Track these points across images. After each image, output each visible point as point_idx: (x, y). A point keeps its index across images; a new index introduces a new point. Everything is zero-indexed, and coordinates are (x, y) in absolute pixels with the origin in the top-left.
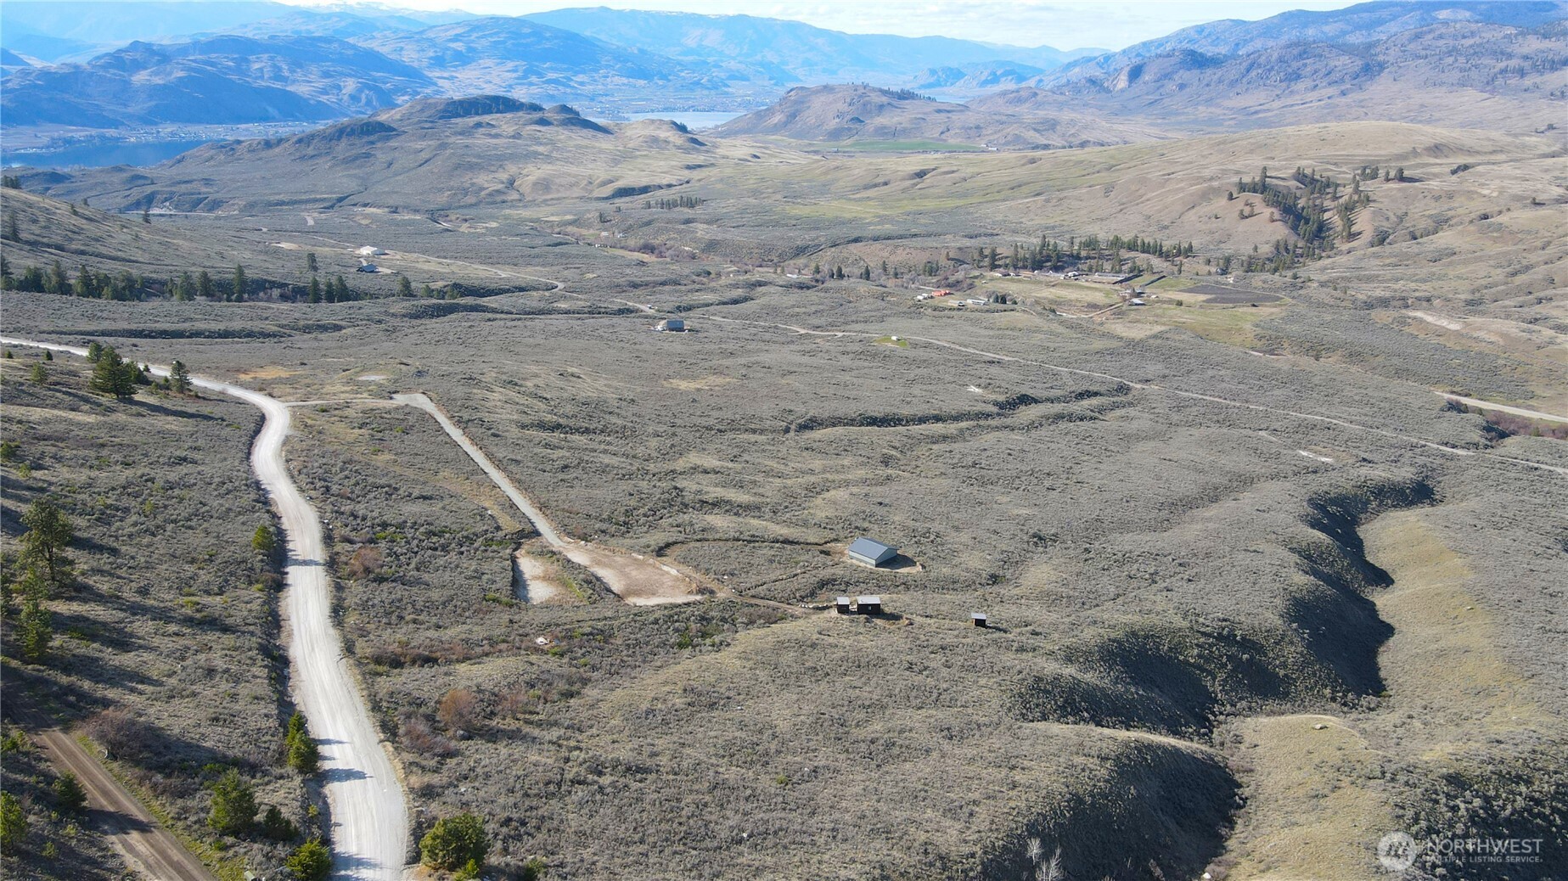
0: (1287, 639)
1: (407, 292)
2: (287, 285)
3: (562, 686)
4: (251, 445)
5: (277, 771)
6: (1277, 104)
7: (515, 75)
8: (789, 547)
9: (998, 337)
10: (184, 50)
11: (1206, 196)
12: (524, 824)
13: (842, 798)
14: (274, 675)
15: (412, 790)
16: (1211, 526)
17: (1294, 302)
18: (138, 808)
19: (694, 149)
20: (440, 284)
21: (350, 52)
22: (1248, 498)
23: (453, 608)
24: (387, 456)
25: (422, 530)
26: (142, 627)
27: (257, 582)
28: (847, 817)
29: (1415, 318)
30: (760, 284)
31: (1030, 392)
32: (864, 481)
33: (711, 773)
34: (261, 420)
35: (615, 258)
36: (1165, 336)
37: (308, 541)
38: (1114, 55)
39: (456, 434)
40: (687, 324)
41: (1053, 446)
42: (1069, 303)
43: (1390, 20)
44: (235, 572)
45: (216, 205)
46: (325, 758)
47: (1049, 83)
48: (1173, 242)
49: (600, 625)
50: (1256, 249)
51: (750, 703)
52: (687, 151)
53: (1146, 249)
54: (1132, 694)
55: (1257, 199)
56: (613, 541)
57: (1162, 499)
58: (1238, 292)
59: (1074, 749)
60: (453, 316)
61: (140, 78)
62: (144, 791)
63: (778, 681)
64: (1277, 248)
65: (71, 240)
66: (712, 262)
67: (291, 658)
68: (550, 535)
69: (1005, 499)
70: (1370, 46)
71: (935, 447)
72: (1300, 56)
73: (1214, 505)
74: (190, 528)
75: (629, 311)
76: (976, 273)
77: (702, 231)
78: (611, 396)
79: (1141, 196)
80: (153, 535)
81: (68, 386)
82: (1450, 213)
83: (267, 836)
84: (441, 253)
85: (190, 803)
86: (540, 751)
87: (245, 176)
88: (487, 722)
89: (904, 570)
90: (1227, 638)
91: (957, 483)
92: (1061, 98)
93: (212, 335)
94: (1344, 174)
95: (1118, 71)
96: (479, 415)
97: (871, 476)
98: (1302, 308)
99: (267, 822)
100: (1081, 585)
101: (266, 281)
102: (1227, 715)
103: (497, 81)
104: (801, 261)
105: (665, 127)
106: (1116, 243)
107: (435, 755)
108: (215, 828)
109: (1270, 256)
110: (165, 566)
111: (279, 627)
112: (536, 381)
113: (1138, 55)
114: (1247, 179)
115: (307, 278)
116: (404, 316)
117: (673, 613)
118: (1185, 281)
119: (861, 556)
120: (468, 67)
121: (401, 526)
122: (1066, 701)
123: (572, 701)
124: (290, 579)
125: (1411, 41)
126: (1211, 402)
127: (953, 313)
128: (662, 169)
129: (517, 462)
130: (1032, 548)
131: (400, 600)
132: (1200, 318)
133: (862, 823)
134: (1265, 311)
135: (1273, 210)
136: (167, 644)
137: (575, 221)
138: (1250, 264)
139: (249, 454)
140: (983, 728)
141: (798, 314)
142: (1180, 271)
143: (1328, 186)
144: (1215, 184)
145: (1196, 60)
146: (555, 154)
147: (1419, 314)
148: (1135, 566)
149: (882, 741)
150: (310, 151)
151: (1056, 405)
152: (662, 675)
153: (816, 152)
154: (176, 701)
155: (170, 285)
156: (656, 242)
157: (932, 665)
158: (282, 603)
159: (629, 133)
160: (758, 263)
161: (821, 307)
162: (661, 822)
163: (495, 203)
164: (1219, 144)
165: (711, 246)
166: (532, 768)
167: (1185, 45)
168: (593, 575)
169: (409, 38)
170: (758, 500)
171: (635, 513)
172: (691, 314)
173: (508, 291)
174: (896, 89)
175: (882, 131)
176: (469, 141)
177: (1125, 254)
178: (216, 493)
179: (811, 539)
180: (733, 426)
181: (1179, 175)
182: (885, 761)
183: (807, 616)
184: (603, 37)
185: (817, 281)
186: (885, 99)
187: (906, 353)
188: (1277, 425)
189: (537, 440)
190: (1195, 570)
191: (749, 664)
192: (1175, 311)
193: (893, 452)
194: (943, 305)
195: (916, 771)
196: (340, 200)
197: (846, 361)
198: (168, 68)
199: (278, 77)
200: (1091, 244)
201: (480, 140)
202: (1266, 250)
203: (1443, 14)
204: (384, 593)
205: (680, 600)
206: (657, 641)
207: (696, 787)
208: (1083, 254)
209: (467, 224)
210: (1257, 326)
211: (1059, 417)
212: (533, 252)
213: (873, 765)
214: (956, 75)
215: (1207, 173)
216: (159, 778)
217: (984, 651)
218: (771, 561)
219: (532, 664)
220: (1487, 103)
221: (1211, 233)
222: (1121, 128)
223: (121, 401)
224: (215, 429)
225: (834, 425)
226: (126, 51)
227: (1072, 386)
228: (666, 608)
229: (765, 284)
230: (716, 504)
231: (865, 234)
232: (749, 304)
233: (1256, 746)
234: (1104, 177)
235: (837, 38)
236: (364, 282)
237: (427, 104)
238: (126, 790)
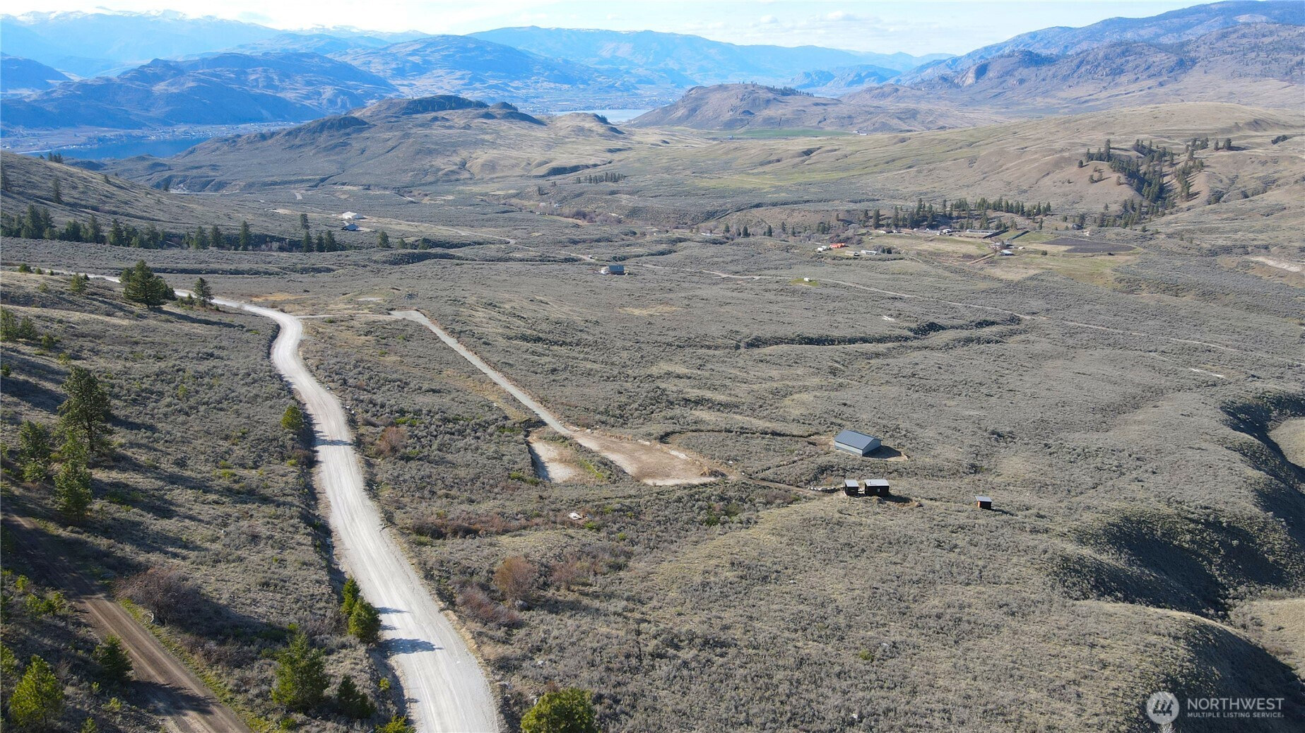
0: (1269, 527)
1: (385, 242)
2: (284, 239)
3: (608, 559)
4: (270, 347)
5: (336, 640)
6: (1104, 94)
7: (462, 82)
8: (778, 438)
9: (893, 280)
10: (194, 66)
11: (1059, 164)
12: (616, 701)
13: (936, 675)
14: (318, 543)
15: (488, 661)
16: (1148, 427)
17: (1145, 251)
18: (192, 680)
19: (614, 136)
20: (412, 239)
21: (328, 65)
22: (1167, 407)
23: (478, 484)
24: (394, 358)
25: (438, 416)
26: (181, 495)
27: (290, 458)
28: (952, 697)
29: (1257, 263)
30: (680, 240)
31: (936, 321)
32: (822, 388)
33: (791, 648)
34: (277, 330)
35: (554, 221)
36: (1039, 278)
37: (333, 424)
38: (960, 58)
39: (451, 342)
40: (626, 270)
41: (974, 362)
42: (948, 254)
43: (1197, 24)
44: (267, 449)
45: (220, 186)
46: (386, 628)
47: (906, 82)
48: (1034, 203)
49: (627, 502)
50: (1107, 207)
51: (800, 577)
52: (607, 138)
53: (1009, 209)
54: (1148, 575)
55: (1104, 166)
56: (614, 431)
57: (1092, 406)
58: (1095, 244)
59: (1142, 628)
60: (427, 262)
61: (159, 88)
62: (197, 659)
63: (819, 557)
64: (1125, 206)
65: (104, 203)
66: (636, 225)
67: (332, 528)
68: (554, 424)
69: (952, 403)
70: (1182, 45)
71: (871, 361)
72: (1123, 54)
73: (1139, 411)
74: (221, 409)
75: (574, 260)
76: (864, 231)
77: (625, 200)
78: (578, 320)
79: (1001, 166)
80: (187, 414)
81: (103, 296)
82: (1276, 176)
83: (340, 713)
84: (411, 218)
85: (248, 674)
86: (608, 623)
87: (244, 163)
88: (542, 593)
89: (892, 459)
90: (1215, 526)
91: (903, 390)
92: (919, 93)
93: (224, 272)
94: (1178, 145)
95: (964, 73)
96: (468, 328)
97: (825, 383)
98: (1153, 256)
99: (339, 696)
100: (1058, 474)
101: (267, 236)
102: (1234, 599)
103: (448, 87)
104: (711, 224)
105: (588, 119)
106: (983, 204)
107: (500, 625)
108: (280, 702)
109: (1119, 213)
110: (200, 441)
111: (316, 499)
112: (512, 305)
113: (981, 57)
114: (1093, 150)
115: (302, 234)
116: (384, 262)
117: (693, 492)
118: (1045, 234)
119: (847, 446)
120: (424, 76)
121: (418, 413)
123: (622, 574)
124: (320, 457)
125: (1218, 39)
126: (1097, 330)
127: (851, 262)
128: (589, 152)
129: (511, 365)
130: (995, 443)
131: (430, 477)
132: (1064, 265)
133: (969, 702)
134: (1121, 259)
135: (1119, 175)
136: (207, 512)
137: (518, 194)
138: (1103, 220)
139: (270, 353)
140: (1040, 605)
141: (717, 263)
142: (1041, 227)
143: (1164, 154)
144: (1066, 154)
145: (1032, 60)
146: (498, 141)
147: (1261, 259)
148: (1099, 459)
149: (947, 616)
150: (297, 141)
151: (961, 331)
152: (703, 550)
153: (714, 139)
154: (222, 566)
155: (187, 238)
156: (587, 210)
157: (959, 543)
158: (316, 478)
159: (558, 125)
160: (674, 225)
161: (736, 257)
162: (761, 700)
163: (448, 181)
164: (1065, 123)
165: (634, 212)
166: (606, 641)
167: (1021, 48)
168: (605, 458)
169: (375, 53)
170: (734, 399)
171: (628, 408)
172: (626, 262)
173: (469, 244)
174: (779, 85)
175: (769, 121)
176: (428, 132)
177: (991, 214)
178: (242, 382)
179: (795, 432)
180: (689, 343)
181: (1033, 149)
182: (961, 637)
183: (820, 497)
184: (534, 50)
185: (728, 238)
186: (771, 95)
187: (819, 291)
188: (1163, 348)
189: (523, 349)
190: (1154, 464)
191: (785, 540)
192: (1042, 259)
193: (836, 365)
194: (841, 255)
195: (997, 649)
196: (323, 180)
197: (770, 296)
198: (182, 79)
199: (270, 85)
200: (961, 205)
201: (437, 131)
202: (1115, 208)
203: (1243, 19)
204: (413, 470)
205: (696, 481)
206: (685, 518)
207: (781, 663)
208: (955, 214)
209: (428, 198)
210: (1116, 270)
211: (968, 341)
212: (485, 217)
213: (951, 641)
214: (826, 77)
215: (1057, 146)
216: (212, 645)
217: (1001, 531)
218: (768, 450)
219: (572, 538)
220: (1288, 90)
221: (1065, 195)
222: (972, 115)
223: (151, 310)
224: (237, 334)
225: (777, 344)
226: (148, 66)
227: (970, 317)
228: (685, 488)
229: (685, 240)
230: (698, 402)
231: (766, 200)
232: (673, 255)
233: (1280, 629)
234: (967, 152)
235: (727, 49)
236: (348, 237)
237: (391, 104)
238: (176, 659)
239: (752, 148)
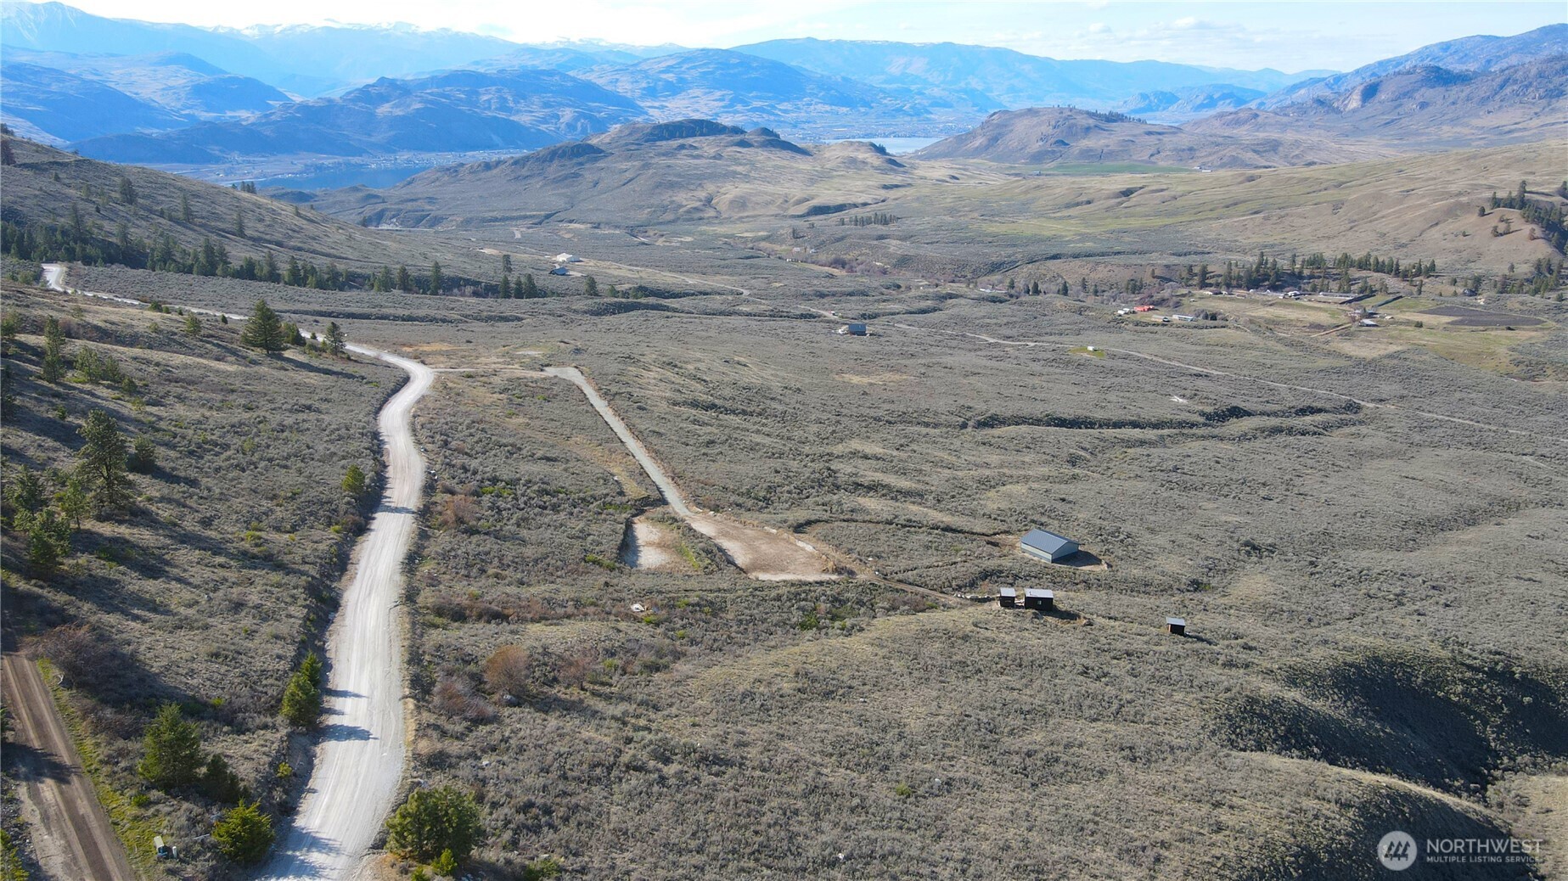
1: (592, 289)
2: (480, 283)
3: (648, 657)
5: (260, 720)
6: (1536, 122)
7: (722, 104)
8: (950, 534)
9: (1206, 352)
10: (422, 85)
11: (1451, 212)
12: (548, 811)
13: (981, 820)
14: (312, 616)
15: (416, 756)
16: (1470, 549)
17: (1559, 326)
18: (67, 747)
19: (892, 170)
20: (626, 286)
21: (569, 84)
22: (1514, 526)
23: (544, 566)
24: (521, 420)
25: (536, 488)
26: (184, 556)
27: (337, 523)
28: (985, 846)
30: (951, 296)
31: (1242, 405)
32: (1047, 479)
33: (811, 773)
34: (406, 380)
35: (805, 270)
36: (1402, 356)
37: (406, 489)
38: (1346, 76)
39: (600, 405)
40: (869, 330)
41: (1269, 457)
42: (1289, 323)
44: (314, 512)
45: (436, 221)
46: (332, 712)
47: (1271, 105)
48: (1414, 261)
49: (711, 596)
50: (1512, 268)
51: (876, 695)
52: (884, 171)
53: (1380, 267)
54: (1377, 731)
55: (1514, 215)
56: (746, 516)
57: (1406, 518)
58: (1491, 314)
59: (1303, 790)
60: (630, 313)
61: (384, 110)
62: (84, 726)
63: (916, 674)
64: (1538, 267)
65: (291, 237)
66: (903, 276)
67: (343, 602)
68: (676, 501)
69: (1211, 505)
71: (1129, 450)
72: (1564, 71)
73: (1471, 528)
74: (286, 467)
75: (812, 316)
76: (1185, 291)
77: (895, 247)
78: (776, 386)
79: (1375, 214)
80: (242, 470)
81: (220, 339)
83: (203, 794)
84: (635, 263)
85: (131, 746)
86: (598, 728)
87: (463, 195)
88: (546, 689)
89: (1086, 568)
90: (1503, 676)
91: (1154, 486)
92: (1285, 119)
95: (1350, 92)
96: (629, 389)
97: (1055, 474)
99: (206, 778)
100: (1307, 599)
101: (461, 278)
102: (1505, 770)
103: (705, 109)
104: (996, 277)
105: (863, 149)
106: (1346, 261)
107: (465, 719)
108: (143, 779)
109: (1529, 276)
110: (240, 500)
111: (343, 570)
112: (698, 365)
113: (1373, 74)
114: (1501, 194)
115: (501, 277)
116: (585, 312)
117: (800, 591)
118: (1425, 301)
119: (1036, 549)
120: (678, 97)
121: (512, 483)
122: (1288, 730)
123: (657, 676)
124: (374, 525)
126: (1461, 424)
127: (1156, 328)
128: (859, 189)
129: (659, 434)
130: (1243, 556)
131: (487, 553)
132: (1443, 340)
133: (1004, 854)
134: (1523, 335)
135: (1534, 226)
136: (202, 575)
137: (769, 237)
138: (1505, 285)
139: (380, 409)
140: (1178, 752)
141: (988, 325)
142: (1420, 292)
144: (1464, 199)
145: (1441, 78)
146: (753, 174)
148: (1376, 585)
149: (1041, 755)
150: (524, 172)
151: (1272, 418)
152: (773, 656)
153: (1016, 175)
154: (181, 632)
155: (371, 278)
156: (847, 257)
157: (1113, 672)
158: (357, 548)
159: (827, 155)
160: (950, 279)
161: (1014, 319)
162: (731, 827)
163: (688, 220)
164: (1468, 159)
165: (904, 262)
166: (582, 746)
167: (1427, 62)
168: (715, 545)
169: (624, 70)
170: (920, 487)
171: (778, 489)
172: (874, 321)
173: (693, 294)
174: (1104, 108)
175: (1087, 154)
176: (671, 162)
177: (1355, 273)
178: (326, 438)
179: (977, 529)
180: (904, 418)
181: (1420, 192)
182: (1043, 780)
183: (963, 607)
184: (808, 66)
185: (1011, 296)
186: (1091, 122)
187: (1103, 363)
188: (1545, 451)
189: (685, 417)
190: (1453, 595)
191: (882, 652)
192: (1413, 333)
193: (1082, 453)
194: (1146, 320)
195: (1084, 797)
196: (548, 217)
197: (1036, 367)
198: (408, 100)
199: (503, 107)
200: (1316, 262)
201: (682, 161)
202: (1524, 270)
204: (472, 545)
205: (811, 578)
206: (776, 618)
207: (788, 789)
208: (1306, 272)
209: (663, 239)
210: (1513, 350)
211: (1277, 430)
212: (723, 263)
213: (1027, 783)
214: (1168, 99)
215: (1453, 188)
217: (1181, 662)
218: (928, 548)
219: (619, 631)
221: (1458, 251)
222: (1352, 148)
223: (268, 355)
224: (353, 385)
225: (1017, 424)
226: (373, 86)
227: (1292, 401)
228: (793, 585)
229: (956, 296)
230: (872, 488)
231: (1064, 251)
232: (937, 314)
233: (1548, 811)
234: (1334, 194)
235: (1044, 65)
236: (555, 282)
237: (634, 130)
238: (63, 724)
239: (1058, 187)
